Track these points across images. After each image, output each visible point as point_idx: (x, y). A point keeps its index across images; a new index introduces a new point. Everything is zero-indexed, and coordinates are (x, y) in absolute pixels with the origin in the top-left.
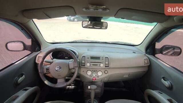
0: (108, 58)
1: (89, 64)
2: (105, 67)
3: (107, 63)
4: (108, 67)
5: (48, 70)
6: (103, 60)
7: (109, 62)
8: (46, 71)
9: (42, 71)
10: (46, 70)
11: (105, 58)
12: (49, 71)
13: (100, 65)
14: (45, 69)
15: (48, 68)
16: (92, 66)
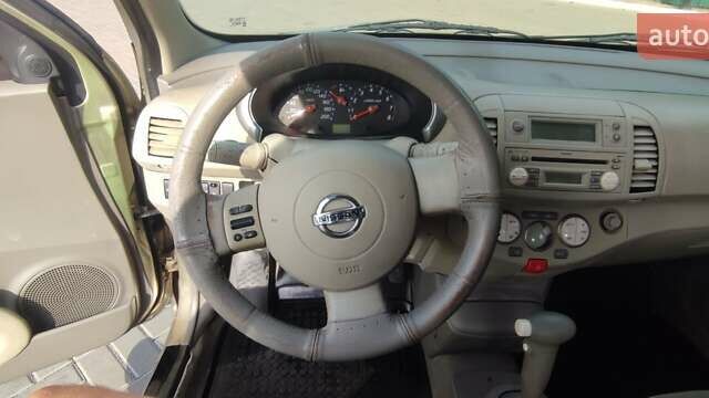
0: (648, 128)
1: (525, 174)
2: (633, 190)
3: (642, 164)
4: (653, 189)
5: (250, 222)
6: (619, 147)
7: (661, 156)
8: (230, 233)
9: (204, 237)
10: (235, 225)
11: (631, 133)
12: (255, 234)
13: (596, 179)
14: (228, 218)
15: (249, 208)
16: (543, 183)
